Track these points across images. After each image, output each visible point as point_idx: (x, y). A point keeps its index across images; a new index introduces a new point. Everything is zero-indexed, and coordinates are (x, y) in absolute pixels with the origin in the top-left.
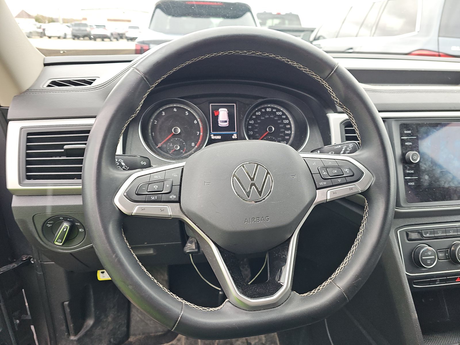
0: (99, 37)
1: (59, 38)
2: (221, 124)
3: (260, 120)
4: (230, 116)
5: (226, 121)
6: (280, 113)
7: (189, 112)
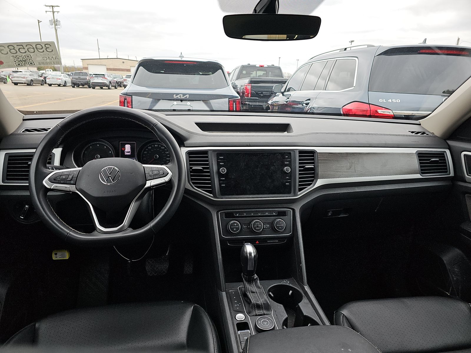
0: (98, 86)
1: (59, 85)
2: (126, 153)
3: (151, 151)
4: (132, 148)
5: (129, 152)
6: (164, 148)
7: (106, 146)
